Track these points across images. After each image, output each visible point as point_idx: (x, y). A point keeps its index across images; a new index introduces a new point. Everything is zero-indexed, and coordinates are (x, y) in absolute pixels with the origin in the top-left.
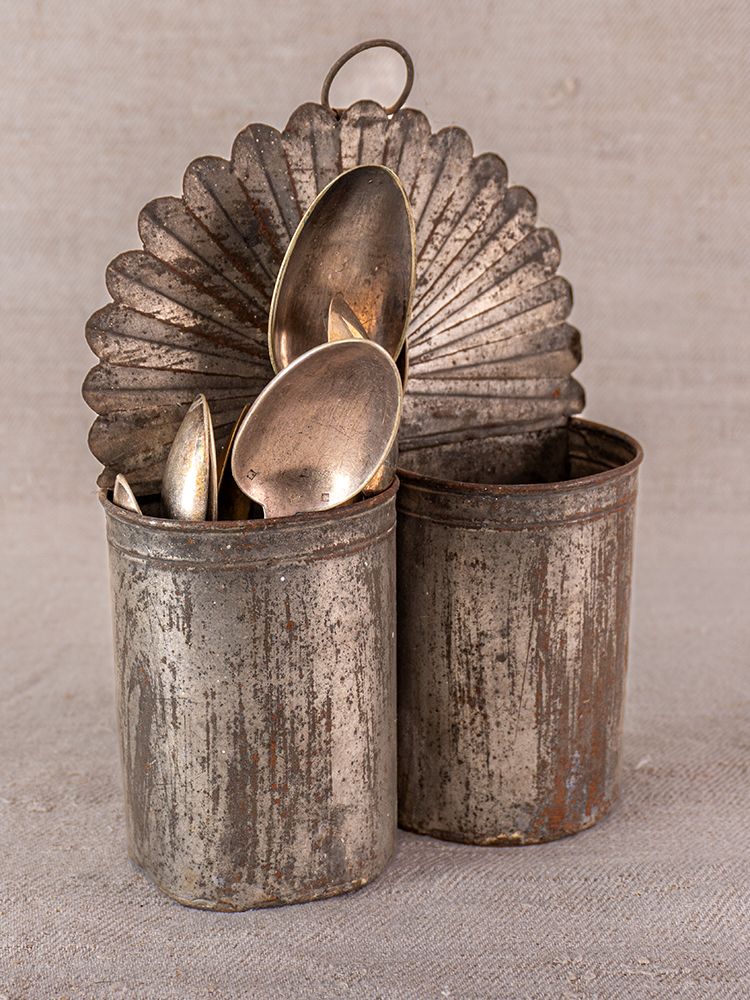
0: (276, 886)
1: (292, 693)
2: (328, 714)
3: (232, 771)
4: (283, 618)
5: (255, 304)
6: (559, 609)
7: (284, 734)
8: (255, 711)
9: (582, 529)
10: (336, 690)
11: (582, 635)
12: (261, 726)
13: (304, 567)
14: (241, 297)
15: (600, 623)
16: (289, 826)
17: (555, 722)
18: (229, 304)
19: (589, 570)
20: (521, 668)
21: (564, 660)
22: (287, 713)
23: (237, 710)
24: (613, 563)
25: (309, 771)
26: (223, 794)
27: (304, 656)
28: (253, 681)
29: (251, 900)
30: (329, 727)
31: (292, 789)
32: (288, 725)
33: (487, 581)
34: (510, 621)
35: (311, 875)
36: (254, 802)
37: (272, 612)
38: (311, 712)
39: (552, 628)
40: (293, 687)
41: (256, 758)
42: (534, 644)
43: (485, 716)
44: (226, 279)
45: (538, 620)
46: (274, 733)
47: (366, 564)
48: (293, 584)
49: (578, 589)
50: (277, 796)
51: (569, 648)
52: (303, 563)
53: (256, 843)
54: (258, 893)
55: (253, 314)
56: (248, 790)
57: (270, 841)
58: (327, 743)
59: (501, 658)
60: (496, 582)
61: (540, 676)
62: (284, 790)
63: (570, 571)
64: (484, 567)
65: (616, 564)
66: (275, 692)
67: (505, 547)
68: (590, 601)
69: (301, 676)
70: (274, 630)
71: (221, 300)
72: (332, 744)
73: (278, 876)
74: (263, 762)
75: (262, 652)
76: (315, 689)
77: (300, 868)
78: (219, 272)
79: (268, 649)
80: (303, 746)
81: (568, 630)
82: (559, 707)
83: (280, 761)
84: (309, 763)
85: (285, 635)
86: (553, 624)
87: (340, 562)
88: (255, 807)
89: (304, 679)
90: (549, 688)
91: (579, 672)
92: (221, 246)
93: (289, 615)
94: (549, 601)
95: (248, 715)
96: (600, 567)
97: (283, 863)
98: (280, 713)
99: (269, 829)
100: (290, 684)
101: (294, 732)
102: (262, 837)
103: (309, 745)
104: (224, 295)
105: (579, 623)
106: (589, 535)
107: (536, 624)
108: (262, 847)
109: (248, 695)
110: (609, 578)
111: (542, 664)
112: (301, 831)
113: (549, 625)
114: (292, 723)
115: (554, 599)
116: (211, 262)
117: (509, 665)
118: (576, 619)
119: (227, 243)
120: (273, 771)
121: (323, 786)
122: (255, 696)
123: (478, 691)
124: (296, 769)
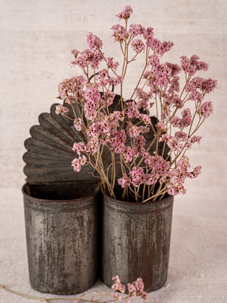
0: (49, 289)
1: (54, 243)
2: (64, 250)
3: (39, 258)
4: (52, 225)
5: (71, 141)
6: (135, 235)
7: (51, 253)
8: (45, 246)
9: (142, 215)
10: (66, 245)
11: (142, 243)
12: (46, 250)
13: (57, 213)
14: (67, 139)
15: (149, 241)
16: (52, 275)
17: (134, 264)
18: (64, 140)
19: (145, 227)
20: (124, 248)
21: (137, 249)
22: (52, 248)
23: (41, 244)
24: (155, 226)
25: (58, 263)
26: (38, 263)
27: (57, 235)
28: (44, 238)
29: (43, 291)
30: (64, 253)
31: (53, 266)
32: (52, 251)
33: (116, 224)
34: (121, 235)
35: (58, 288)
36: (44, 267)
37: (49, 223)
38: (59, 249)
39: (133, 240)
40: (54, 242)
41: (45, 257)
42: (127, 243)
43: (115, 258)
44: (63, 134)
45: (129, 237)
46: (49, 252)
47: (77, 215)
48: (54, 217)
49: (141, 231)
50: (49, 267)
51: (138, 246)
52: (57, 212)
53: (44, 277)
54: (45, 290)
55: (70, 143)
56: (43, 264)
57: (48, 278)
58: (63, 257)
59: (119, 244)
60: (118, 225)
61: (129, 252)
62: (51, 266)
63: (138, 226)
64: (115, 220)
65: (156, 226)
66: (49, 242)
67: (120, 216)
68: (145, 234)
69: (56, 240)
70: (49, 227)
71: (61, 139)
72: (65, 258)
73: (50, 286)
74: (46, 258)
75: (46, 232)
76: (60, 243)
77: (55, 286)
78: (61, 132)
79: (47, 231)
80: (56, 257)
81: (138, 241)
82: (135, 260)
83: (50, 259)
84: (58, 261)
85: (52, 229)
86: (133, 239)
87: (68, 213)
88: (44, 269)
89: (57, 241)
90: (132, 255)
91: (142, 252)
92: (61, 126)
93: (53, 224)
94: (132, 233)
95: (43, 246)
96: (149, 226)
97: (51, 284)
98: (50, 247)
99: (48, 275)
100: (53, 241)
101: (54, 253)
102: (46, 276)
103: (58, 257)
104: (62, 138)
105: (141, 240)
106: (145, 217)
107: (128, 238)
108: (46, 279)
109: (43, 241)
110: (153, 229)
111: (130, 248)
112: (55, 277)
113: (132, 239)
114: (54, 250)
115: (133, 232)
116: (59, 129)
117: (121, 247)
118: (140, 239)
119: (63, 125)
120: (48, 261)
121: (62, 267)
122: (45, 242)
123: (114, 251)
124: (54, 262)
